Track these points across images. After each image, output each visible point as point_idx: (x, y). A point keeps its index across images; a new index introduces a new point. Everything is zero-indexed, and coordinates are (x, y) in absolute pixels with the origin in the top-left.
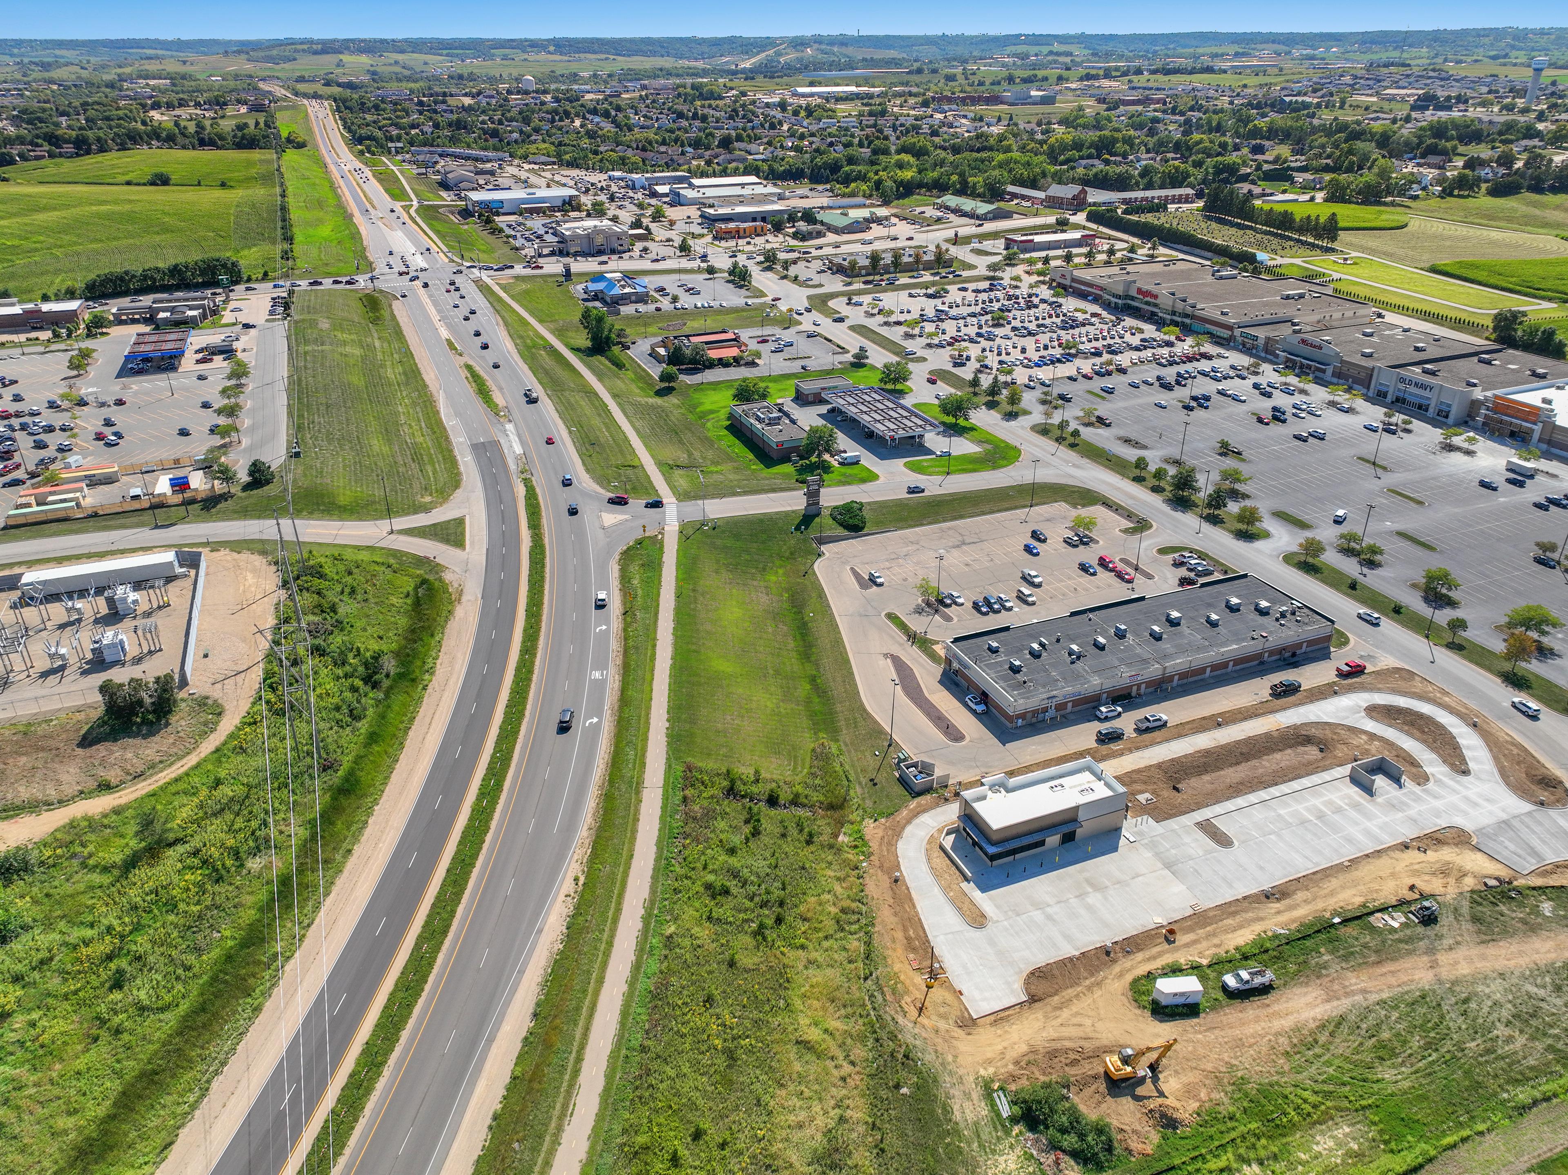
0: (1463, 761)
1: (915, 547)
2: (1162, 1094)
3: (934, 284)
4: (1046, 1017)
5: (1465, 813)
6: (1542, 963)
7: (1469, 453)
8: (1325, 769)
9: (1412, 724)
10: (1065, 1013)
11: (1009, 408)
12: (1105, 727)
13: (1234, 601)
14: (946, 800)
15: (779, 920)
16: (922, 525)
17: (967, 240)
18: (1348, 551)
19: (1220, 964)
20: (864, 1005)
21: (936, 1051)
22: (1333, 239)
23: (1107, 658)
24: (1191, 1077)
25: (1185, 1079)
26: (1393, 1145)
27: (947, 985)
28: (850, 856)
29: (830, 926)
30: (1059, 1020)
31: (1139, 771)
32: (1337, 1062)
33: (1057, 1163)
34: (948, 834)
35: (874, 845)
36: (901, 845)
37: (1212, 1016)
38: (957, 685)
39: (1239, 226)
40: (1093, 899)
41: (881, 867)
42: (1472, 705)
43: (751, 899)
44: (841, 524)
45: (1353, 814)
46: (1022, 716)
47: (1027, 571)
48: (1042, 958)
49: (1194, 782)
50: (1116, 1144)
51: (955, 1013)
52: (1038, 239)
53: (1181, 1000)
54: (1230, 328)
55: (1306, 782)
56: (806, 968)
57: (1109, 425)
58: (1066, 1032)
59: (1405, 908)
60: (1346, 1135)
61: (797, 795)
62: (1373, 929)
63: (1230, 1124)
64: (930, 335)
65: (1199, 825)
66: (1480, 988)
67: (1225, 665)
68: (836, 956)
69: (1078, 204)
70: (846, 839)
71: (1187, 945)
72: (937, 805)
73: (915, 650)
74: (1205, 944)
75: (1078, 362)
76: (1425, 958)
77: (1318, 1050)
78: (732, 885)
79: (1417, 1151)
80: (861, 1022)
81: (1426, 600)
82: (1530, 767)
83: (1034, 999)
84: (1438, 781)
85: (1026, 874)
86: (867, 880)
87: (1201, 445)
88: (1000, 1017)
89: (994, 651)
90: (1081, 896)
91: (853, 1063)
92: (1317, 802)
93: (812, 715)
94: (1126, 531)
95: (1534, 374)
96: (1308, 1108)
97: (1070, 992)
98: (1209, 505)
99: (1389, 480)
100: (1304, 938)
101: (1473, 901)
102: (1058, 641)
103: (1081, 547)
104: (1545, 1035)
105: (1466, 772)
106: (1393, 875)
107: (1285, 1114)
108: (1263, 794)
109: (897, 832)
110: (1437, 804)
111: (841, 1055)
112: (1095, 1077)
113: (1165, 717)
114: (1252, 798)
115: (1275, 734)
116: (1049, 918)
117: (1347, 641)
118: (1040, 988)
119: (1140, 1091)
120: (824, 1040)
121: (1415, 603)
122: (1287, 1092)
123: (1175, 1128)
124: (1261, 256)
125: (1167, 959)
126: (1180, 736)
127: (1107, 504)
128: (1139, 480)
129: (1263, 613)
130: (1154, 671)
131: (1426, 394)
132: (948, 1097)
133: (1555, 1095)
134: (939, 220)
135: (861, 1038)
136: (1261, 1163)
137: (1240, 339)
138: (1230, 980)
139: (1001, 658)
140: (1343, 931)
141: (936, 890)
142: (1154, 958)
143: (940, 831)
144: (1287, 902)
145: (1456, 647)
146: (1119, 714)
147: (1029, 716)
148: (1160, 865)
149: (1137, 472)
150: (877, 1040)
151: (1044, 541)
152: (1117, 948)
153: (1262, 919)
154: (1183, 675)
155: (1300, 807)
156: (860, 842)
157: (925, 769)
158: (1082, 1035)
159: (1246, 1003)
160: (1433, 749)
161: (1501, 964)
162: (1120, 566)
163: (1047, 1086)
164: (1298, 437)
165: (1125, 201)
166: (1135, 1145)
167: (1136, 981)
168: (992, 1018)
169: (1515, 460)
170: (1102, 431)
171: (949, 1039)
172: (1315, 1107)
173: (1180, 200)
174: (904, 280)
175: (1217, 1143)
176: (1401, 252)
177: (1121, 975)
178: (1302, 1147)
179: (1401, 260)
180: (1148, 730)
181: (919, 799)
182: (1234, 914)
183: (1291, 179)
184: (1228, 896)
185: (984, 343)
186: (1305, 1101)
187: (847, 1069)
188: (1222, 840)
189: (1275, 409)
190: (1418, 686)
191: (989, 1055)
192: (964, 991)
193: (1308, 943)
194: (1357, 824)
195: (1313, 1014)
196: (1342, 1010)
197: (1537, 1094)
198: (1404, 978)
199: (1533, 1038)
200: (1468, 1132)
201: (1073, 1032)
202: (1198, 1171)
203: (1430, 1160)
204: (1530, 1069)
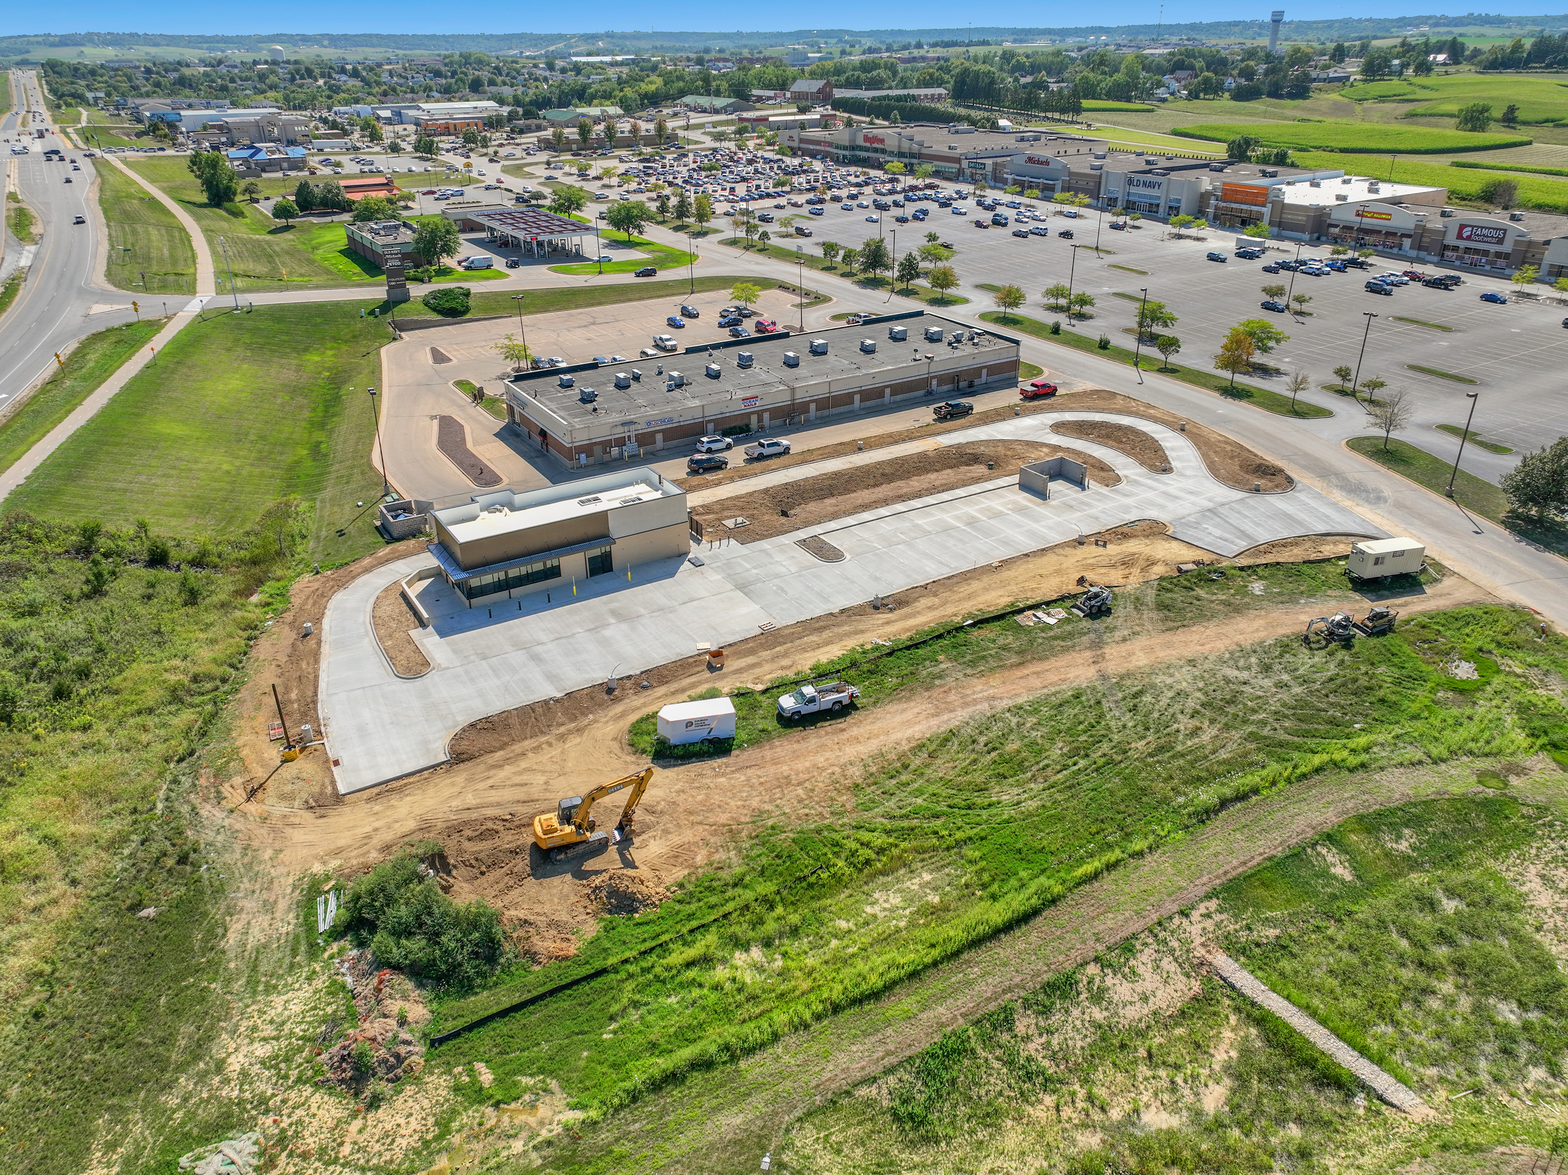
0: (1166, 459)
1: (528, 329)
2: (630, 864)
4: (470, 780)
6: (1247, 645)
7: (1198, 239)
8: (989, 480)
9: (1108, 437)
10: (506, 772)
17: (700, 126)
18: (1056, 310)
19: (778, 687)
21: (246, 848)
22: (1075, 115)
23: (722, 385)
24: (688, 836)
25: (675, 839)
26: (995, 888)
27: (319, 754)
28: (252, 616)
30: (490, 782)
32: (932, 789)
33: (380, 989)
34: (420, 580)
35: (297, 600)
36: (339, 597)
37: (749, 752)
38: (516, 433)
39: (986, 110)
40: (614, 631)
41: (293, 623)
42: (1183, 414)
44: (435, 310)
45: (1017, 517)
46: (585, 447)
47: (660, 338)
48: (497, 706)
49: (813, 507)
50: (504, 946)
51: (311, 790)
53: (702, 733)
54: (958, 160)
55: (960, 492)
56: (71, 754)
57: (808, 235)
58: (495, 796)
59: (1069, 603)
60: (923, 886)
61: (205, 555)
62: (1018, 628)
63: (729, 893)
65: (803, 543)
66: (1159, 679)
69: (823, 98)
71: (738, 671)
72: (424, 550)
74: (767, 667)
75: (790, 196)
76: (1088, 654)
77: (904, 778)
79: (1033, 887)
81: (1138, 339)
82: (1245, 459)
83: (458, 758)
84: (1132, 482)
85: (520, 610)
86: (260, 640)
87: (909, 244)
88: (389, 789)
89: (566, 386)
90: (596, 629)
91: (74, 882)
92: (970, 510)
94: (798, 305)
96: (869, 854)
97: (528, 744)
98: (899, 282)
99: (1113, 259)
100: (916, 646)
101: (1161, 589)
102: (659, 374)
104: (1245, 722)
105: (1166, 471)
106: (1058, 572)
107: (828, 867)
109: (341, 585)
110: (1128, 501)
112: (515, 852)
113: (790, 446)
116: (535, 658)
117: (1040, 375)
118: (476, 743)
119: (590, 865)
120: (32, 854)
121: (1128, 343)
122: (841, 837)
123: (631, 911)
124: (1004, 123)
125: (703, 689)
126: (804, 462)
127: (785, 287)
128: (825, 269)
129: (934, 340)
130: (781, 396)
132: (229, 912)
133: (1256, 791)
135: (116, 844)
136: (767, 943)
138: (789, 704)
139: (574, 391)
140: (974, 633)
141: (368, 641)
143: (410, 578)
144: (903, 611)
145: (1167, 372)
146: (728, 446)
147: (598, 450)
148: (730, 587)
149: (825, 264)
151: (695, 317)
152: (628, 683)
153: (862, 632)
154: (822, 404)
155: (945, 516)
156: (278, 599)
157: (420, 510)
158: (523, 797)
159: (811, 731)
160: (1128, 454)
161: (1191, 651)
164: (1016, 235)
166: (545, 944)
167: (642, 720)
168: (375, 790)
169: (1244, 239)
170: (801, 241)
171: (280, 828)
172: (881, 851)
174: (618, 152)
175: (696, 924)
176: (1144, 123)
177: (623, 715)
178: (843, 912)
179: (1142, 128)
180: (762, 458)
181: (396, 545)
182: (821, 629)
184: (819, 609)
186: (867, 846)
188: (829, 555)
189: (996, 217)
190: (1118, 403)
191: (341, 843)
192: (344, 761)
193: (921, 651)
194: (1019, 526)
195: (909, 732)
196: (954, 724)
197: (1228, 792)
198: (1053, 677)
199: (1227, 727)
200: (1115, 855)
201: (507, 795)
202: (648, 970)
203: (1054, 901)
204: (1225, 762)
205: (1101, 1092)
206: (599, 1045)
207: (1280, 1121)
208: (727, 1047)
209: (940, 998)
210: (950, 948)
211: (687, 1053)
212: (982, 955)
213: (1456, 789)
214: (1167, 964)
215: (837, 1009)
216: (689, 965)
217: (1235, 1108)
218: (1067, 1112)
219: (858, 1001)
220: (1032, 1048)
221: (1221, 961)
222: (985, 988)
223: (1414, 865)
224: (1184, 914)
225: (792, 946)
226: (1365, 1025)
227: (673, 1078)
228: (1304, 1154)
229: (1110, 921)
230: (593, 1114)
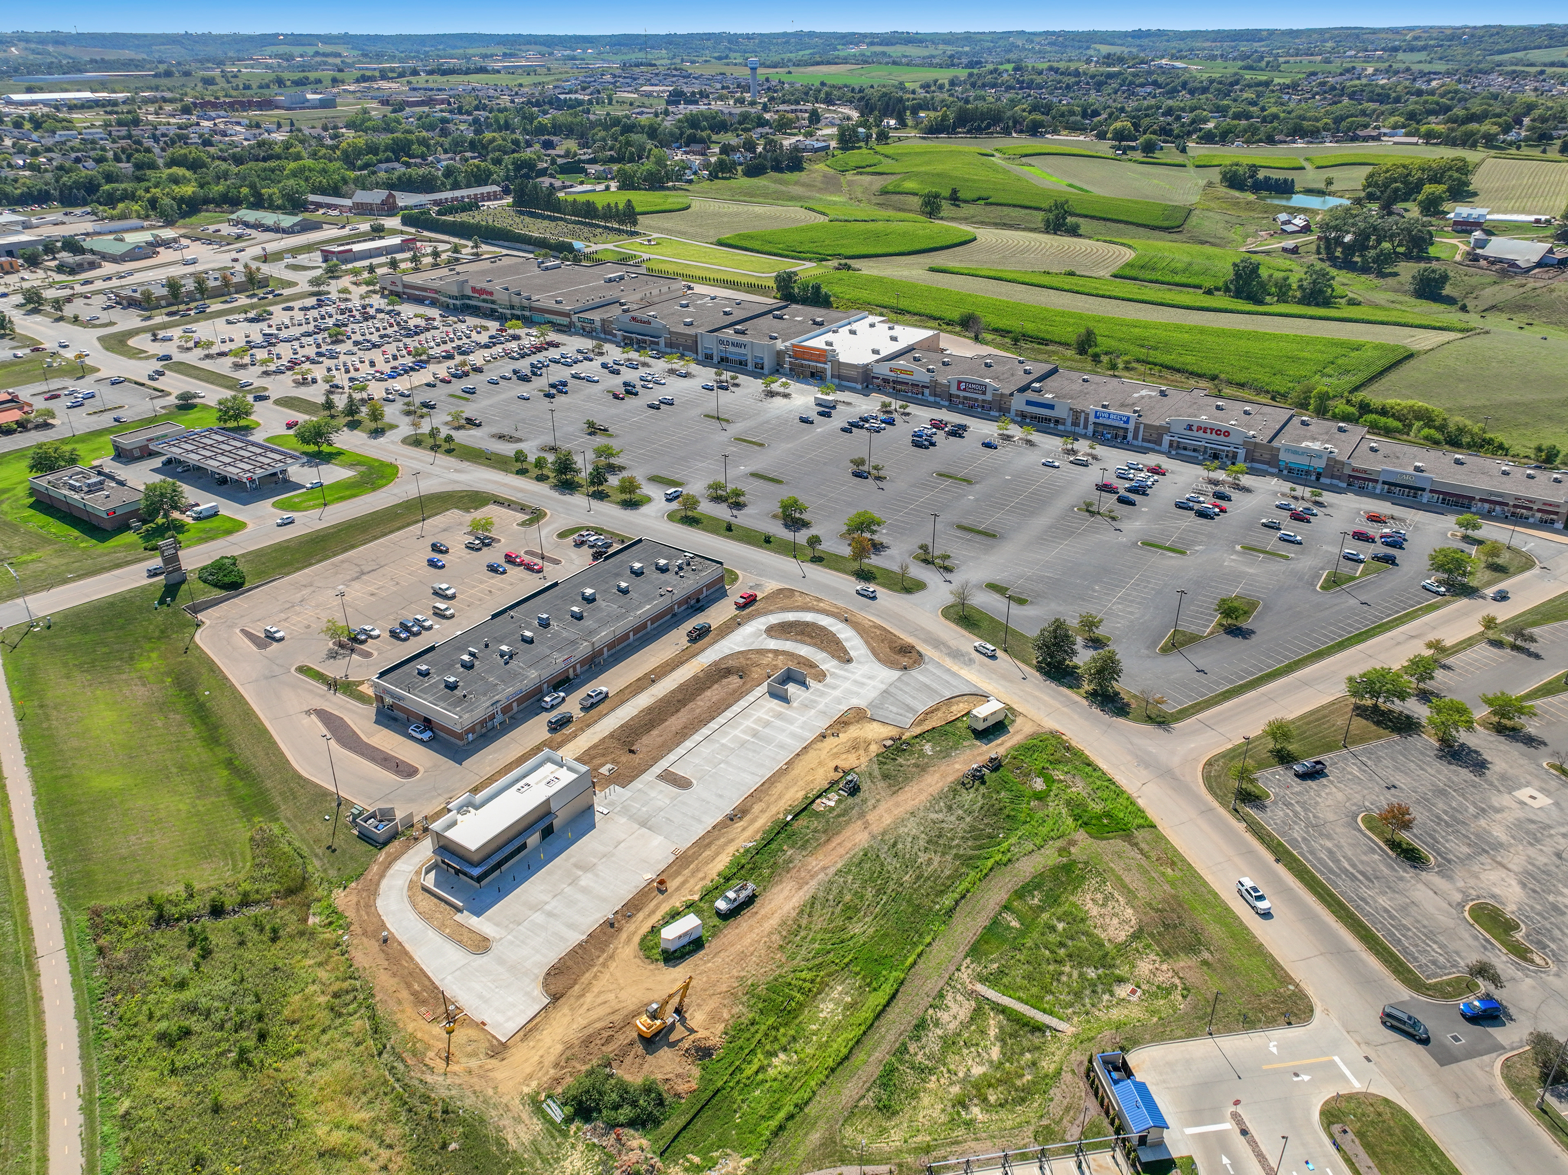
0: (846, 652)
1: (309, 590)
2: (692, 1031)
3: (253, 307)
4: (572, 1009)
5: (858, 694)
6: (935, 793)
7: (786, 396)
8: (748, 692)
9: (802, 633)
10: (589, 998)
11: (373, 425)
12: (553, 716)
13: (637, 565)
14: (416, 839)
15: (262, 1037)
16: (311, 565)
17: (278, 256)
18: (717, 499)
19: (709, 895)
20: (385, 1082)
21: (475, 1092)
22: (635, 223)
23: (538, 649)
24: (712, 1004)
25: (707, 1008)
26: (874, 984)
27: (470, 1022)
28: (327, 936)
29: (324, 1016)
30: (585, 1007)
31: (595, 746)
32: (819, 936)
33: (619, 1140)
34: (427, 873)
35: (351, 914)
36: (381, 904)
37: (714, 942)
38: (395, 719)
39: (549, 218)
40: (586, 880)
41: (365, 933)
42: (841, 604)
43: (222, 1028)
44: (216, 585)
45: (778, 723)
46: (472, 730)
47: (437, 586)
48: (552, 956)
49: (646, 740)
50: (665, 1095)
51: (483, 1046)
52: (356, 247)
53: (685, 941)
54: (567, 315)
55: (736, 708)
56: (309, 1073)
57: (479, 425)
58: (594, 1014)
59: (836, 788)
60: (840, 993)
61: (246, 894)
62: (817, 814)
63: (753, 1030)
64: (264, 362)
65: (660, 777)
66: (902, 830)
67: (644, 626)
68: (340, 1046)
69: (390, 209)
70: (317, 920)
71: (678, 889)
72: (408, 848)
73: (340, 698)
74: (692, 881)
75: (432, 368)
76: (859, 823)
77: (803, 934)
78: (193, 1022)
79: (892, 980)
80: (387, 1100)
81: (786, 526)
82: (891, 642)
83: (556, 998)
84: (833, 674)
85: (517, 882)
86: (353, 953)
87: (571, 429)
88: (528, 1030)
89: (425, 674)
90: (574, 882)
91: (390, 1147)
92: (749, 723)
93: (239, 802)
94: (523, 524)
95: (815, 323)
96: (807, 985)
97: (588, 975)
98: (592, 483)
99: (734, 429)
100: (769, 843)
101: (880, 763)
102: (487, 646)
103: (485, 549)
104: (950, 848)
105: (849, 661)
106: (821, 764)
107: (792, 999)
108: (705, 731)
109: (373, 891)
110: (837, 693)
111: (374, 1145)
112: (631, 1044)
113: (604, 689)
114: (697, 737)
115: (701, 675)
116: (550, 914)
117: (736, 578)
118: (558, 985)
119: (673, 1038)
120: (351, 1139)
121: (778, 530)
122: (789, 980)
123: (711, 1055)
124: (578, 245)
125: (665, 908)
126: (623, 702)
127: (499, 502)
128: (522, 472)
129: (663, 570)
130: (584, 649)
131: (742, 351)
132: (499, 1130)
133: (968, 891)
134: (239, 237)
135: (393, 1117)
136: (784, 1049)
137: (579, 324)
138: (721, 905)
139: (435, 679)
140: (796, 825)
141: (431, 933)
142: (653, 912)
143: (418, 873)
144: (748, 818)
145: (817, 560)
146: (564, 699)
147: (478, 728)
148: (636, 826)
149: (518, 465)
150: (410, 1110)
151: (446, 552)
152: (619, 917)
153: (733, 840)
154: (611, 646)
155: (737, 732)
156: (334, 918)
157: (385, 815)
158: (609, 1010)
159: (739, 919)
160: (822, 649)
161: (910, 806)
162: (527, 559)
163: (590, 1073)
164: (651, 406)
165: (436, 203)
166: (682, 1088)
167: (643, 940)
168: (521, 1033)
169: (819, 396)
170: (474, 432)
171: (484, 1074)
172: (812, 981)
173: (489, 197)
174: (215, 306)
175: (747, 1051)
176: (691, 230)
177: (629, 940)
178: (811, 1021)
179: (693, 237)
180: (593, 706)
181: (387, 849)
182: (709, 845)
183: (584, 171)
184: (700, 831)
185: (328, 363)
186: (804, 980)
187: (385, 1154)
188: (682, 783)
189: (626, 384)
190: (799, 600)
191: (528, 1070)
192: (487, 1020)
193: (773, 846)
194: (784, 731)
195: (791, 905)
196: (812, 892)
197: (957, 896)
198: (849, 845)
199: (944, 854)
200: (921, 948)
201: (600, 1012)
202: (738, 1082)
203: (902, 983)
204: (948, 878)
205: (952, 1067)
206: (737, 1126)
207: (1022, 1054)
208: (796, 1105)
209: (874, 1049)
210: (869, 1023)
211: (782, 1115)
212: (883, 1021)
213: (1050, 863)
214: (959, 998)
215: (833, 1070)
216: (757, 1073)
217: (1004, 1055)
218: (942, 1081)
219: (840, 1063)
220: (920, 1057)
221: (980, 988)
222: (891, 1037)
223: (1041, 909)
224: (958, 970)
225: (798, 1046)
226: (1042, 998)
227: (781, 1128)
228: (1034, 1064)
229: (929, 985)
230: (756, 1156)
